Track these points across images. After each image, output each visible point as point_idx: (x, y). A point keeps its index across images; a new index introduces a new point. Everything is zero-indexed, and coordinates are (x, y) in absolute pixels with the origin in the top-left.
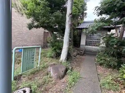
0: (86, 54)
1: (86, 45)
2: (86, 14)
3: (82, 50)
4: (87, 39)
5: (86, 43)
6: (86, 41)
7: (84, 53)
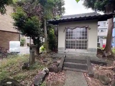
0: (68, 66)
1: (67, 47)
2: (64, 9)
3: (60, 59)
4: (67, 38)
5: (66, 44)
6: (66, 42)
7: (63, 65)
